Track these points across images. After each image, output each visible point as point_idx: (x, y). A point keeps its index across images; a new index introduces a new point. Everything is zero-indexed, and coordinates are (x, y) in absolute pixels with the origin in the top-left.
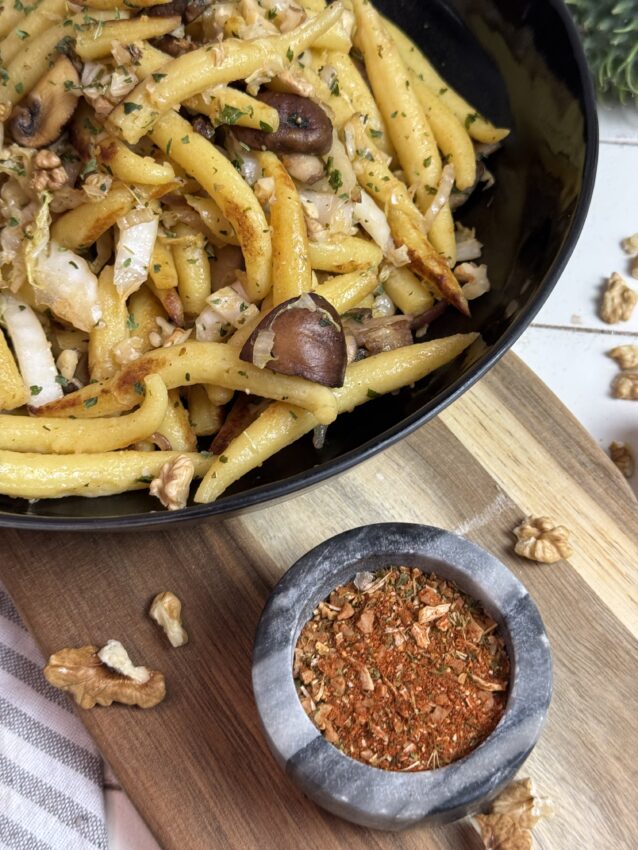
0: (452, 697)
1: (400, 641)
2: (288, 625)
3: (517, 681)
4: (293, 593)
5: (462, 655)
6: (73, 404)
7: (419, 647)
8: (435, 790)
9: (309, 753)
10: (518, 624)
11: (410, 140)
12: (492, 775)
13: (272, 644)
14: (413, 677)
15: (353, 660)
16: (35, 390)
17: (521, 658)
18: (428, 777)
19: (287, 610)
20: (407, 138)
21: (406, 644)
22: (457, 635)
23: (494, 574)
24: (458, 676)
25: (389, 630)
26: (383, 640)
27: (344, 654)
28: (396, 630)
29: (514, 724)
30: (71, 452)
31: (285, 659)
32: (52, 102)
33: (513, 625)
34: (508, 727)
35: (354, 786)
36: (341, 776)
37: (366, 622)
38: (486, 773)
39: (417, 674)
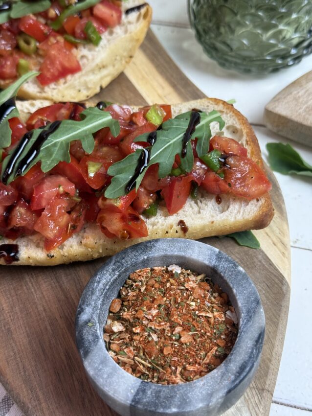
2: (94, 328)
3: (237, 297)
4: (88, 310)
8: (224, 378)
12: (251, 354)
17: (233, 284)
19: (89, 321)
35: (176, 399)
36: (166, 398)
38: (247, 355)
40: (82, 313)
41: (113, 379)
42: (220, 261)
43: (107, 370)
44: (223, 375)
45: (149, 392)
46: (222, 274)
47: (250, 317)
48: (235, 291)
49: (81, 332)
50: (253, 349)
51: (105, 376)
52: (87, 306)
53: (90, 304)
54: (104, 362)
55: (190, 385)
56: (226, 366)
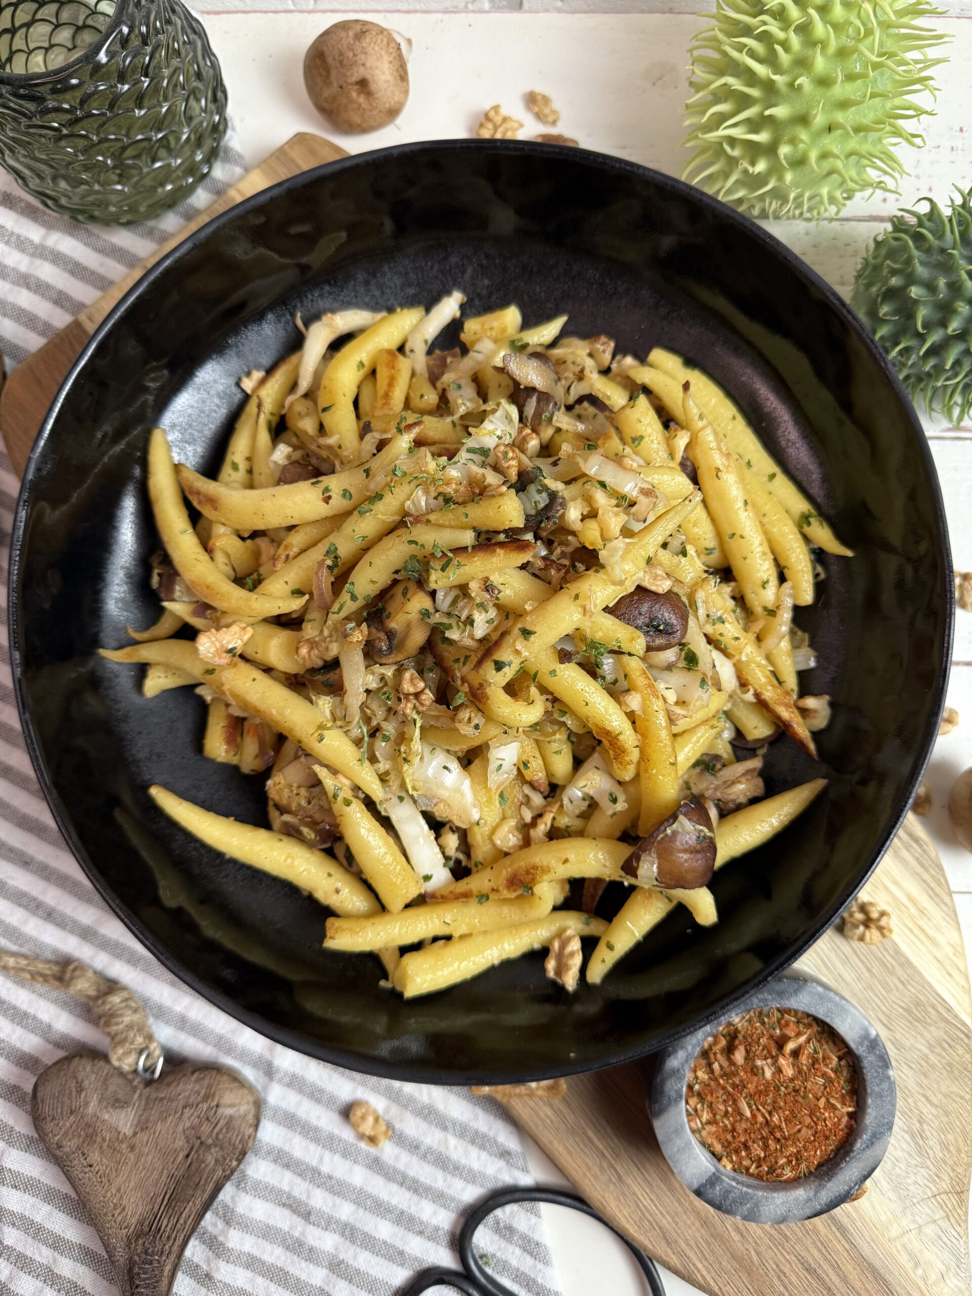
0: (815, 1119)
1: (768, 1074)
2: (680, 1082)
3: (869, 1111)
4: (681, 1055)
5: (821, 1081)
6: (466, 895)
7: (784, 1076)
8: (809, 1204)
9: (708, 1187)
10: (869, 1062)
11: (748, 561)
12: (851, 1188)
13: (669, 1099)
14: (782, 1104)
15: (730, 1089)
16: (427, 878)
17: (872, 1091)
18: (800, 1193)
19: (678, 1070)
20: (745, 558)
21: (774, 1074)
22: (815, 1061)
23: (849, 1020)
24: (818, 1100)
25: (759, 1063)
26: (755, 1071)
27: (722, 1081)
28: (764, 1062)
29: (867, 1147)
30: (470, 935)
31: (681, 1113)
32: (408, 626)
33: (865, 1063)
34: (864, 1150)
35: (745, 1208)
36: (734, 1201)
37: (739, 1056)
38: (847, 1188)
39: (785, 1103)
40: (672, 1057)
41: (683, 1156)
42: (869, 1053)
43: (678, 1142)
44: (809, 1200)
45: (718, 1188)
46: (865, 1071)
47: (872, 1143)
48: (870, 1101)
49: (663, 1082)
50: (855, 1185)
51: (676, 1149)
52: (682, 1048)
53: (686, 1048)
54: (678, 1131)
55: (767, 1198)
56: (816, 1192)
